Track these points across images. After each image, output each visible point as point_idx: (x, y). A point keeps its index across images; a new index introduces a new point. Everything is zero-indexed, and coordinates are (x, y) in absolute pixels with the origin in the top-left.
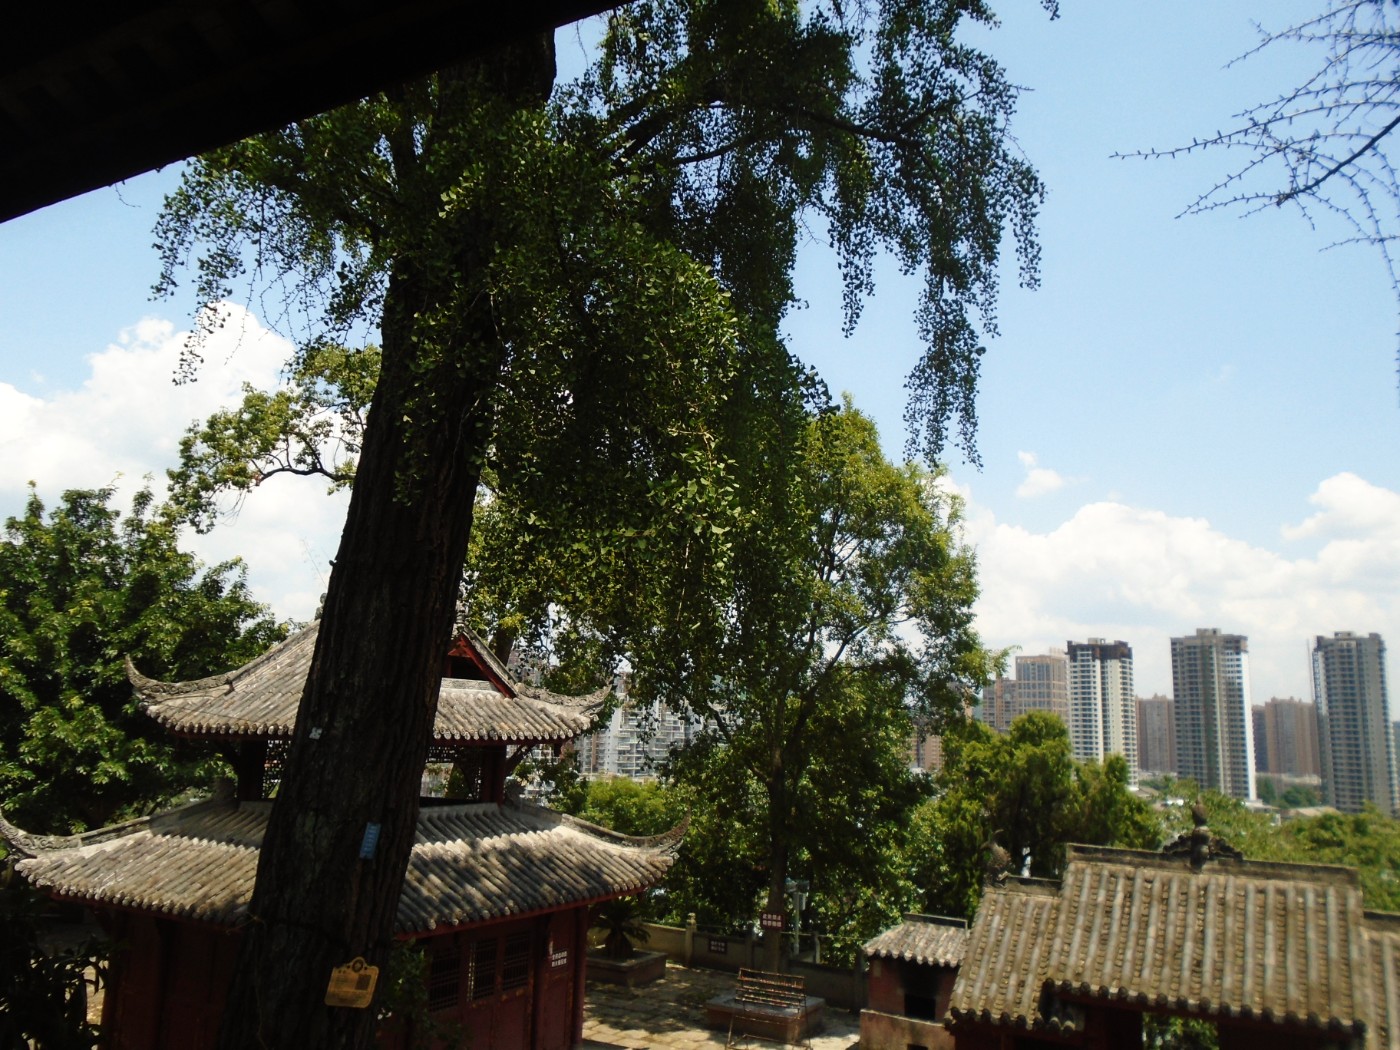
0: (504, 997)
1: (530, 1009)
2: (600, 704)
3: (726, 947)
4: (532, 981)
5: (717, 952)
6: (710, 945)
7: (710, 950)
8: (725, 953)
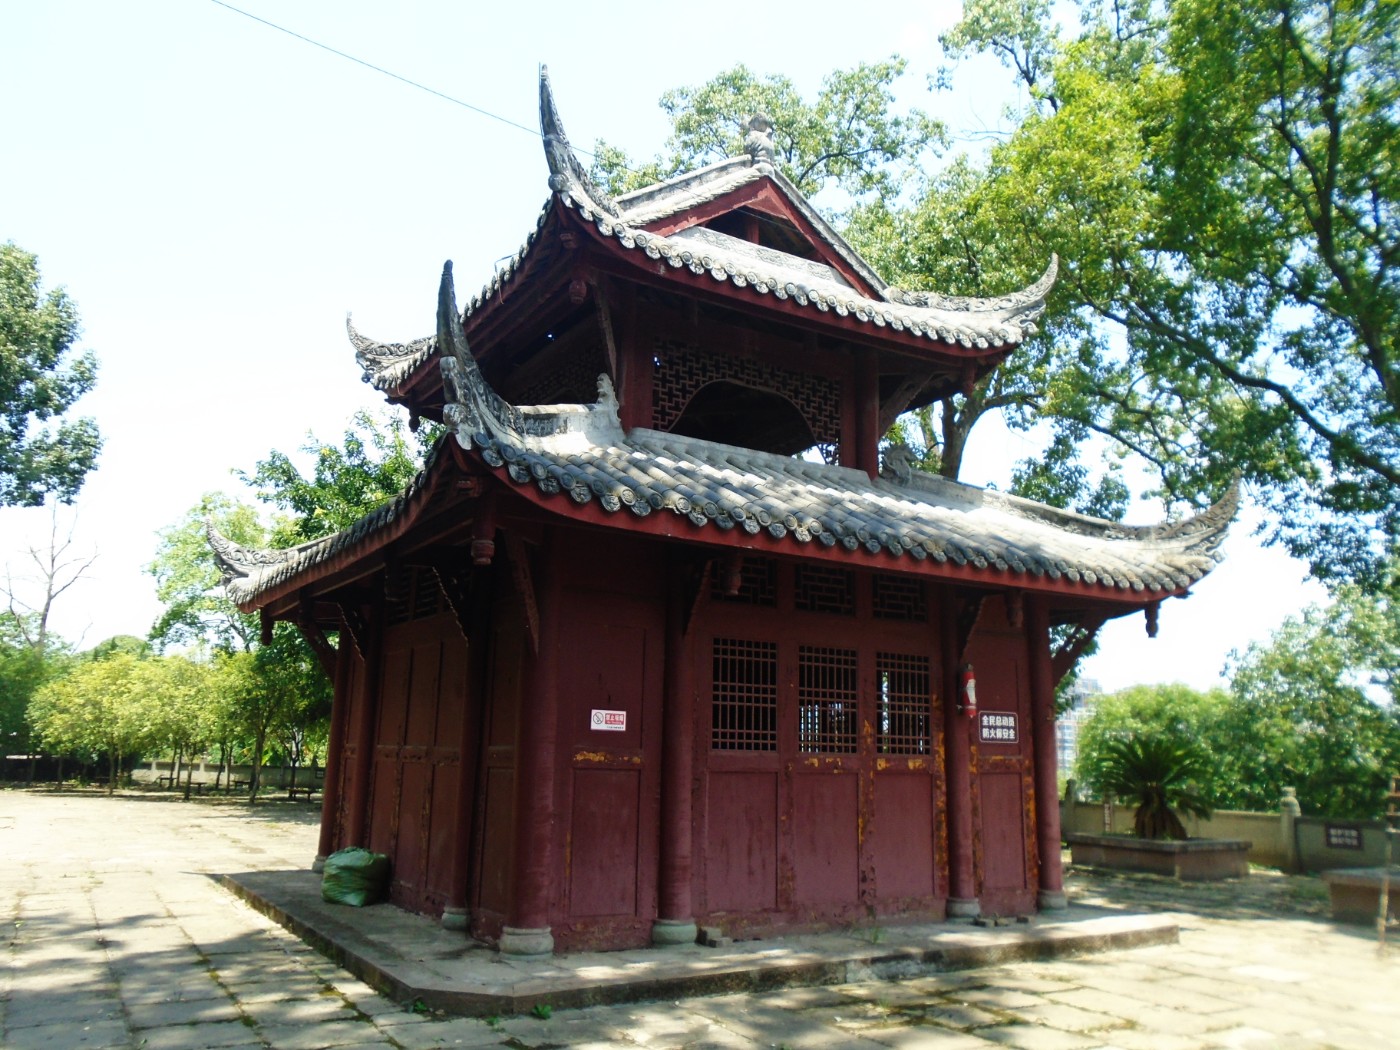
0: (882, 764)
1: (941, 801)
2: (1036, 305)
3: (1359, 838)
4: (942, 751)
5: (1345, 846)
6: (1328, 836)
7: (1329, 844)
8: (1360, 846)
